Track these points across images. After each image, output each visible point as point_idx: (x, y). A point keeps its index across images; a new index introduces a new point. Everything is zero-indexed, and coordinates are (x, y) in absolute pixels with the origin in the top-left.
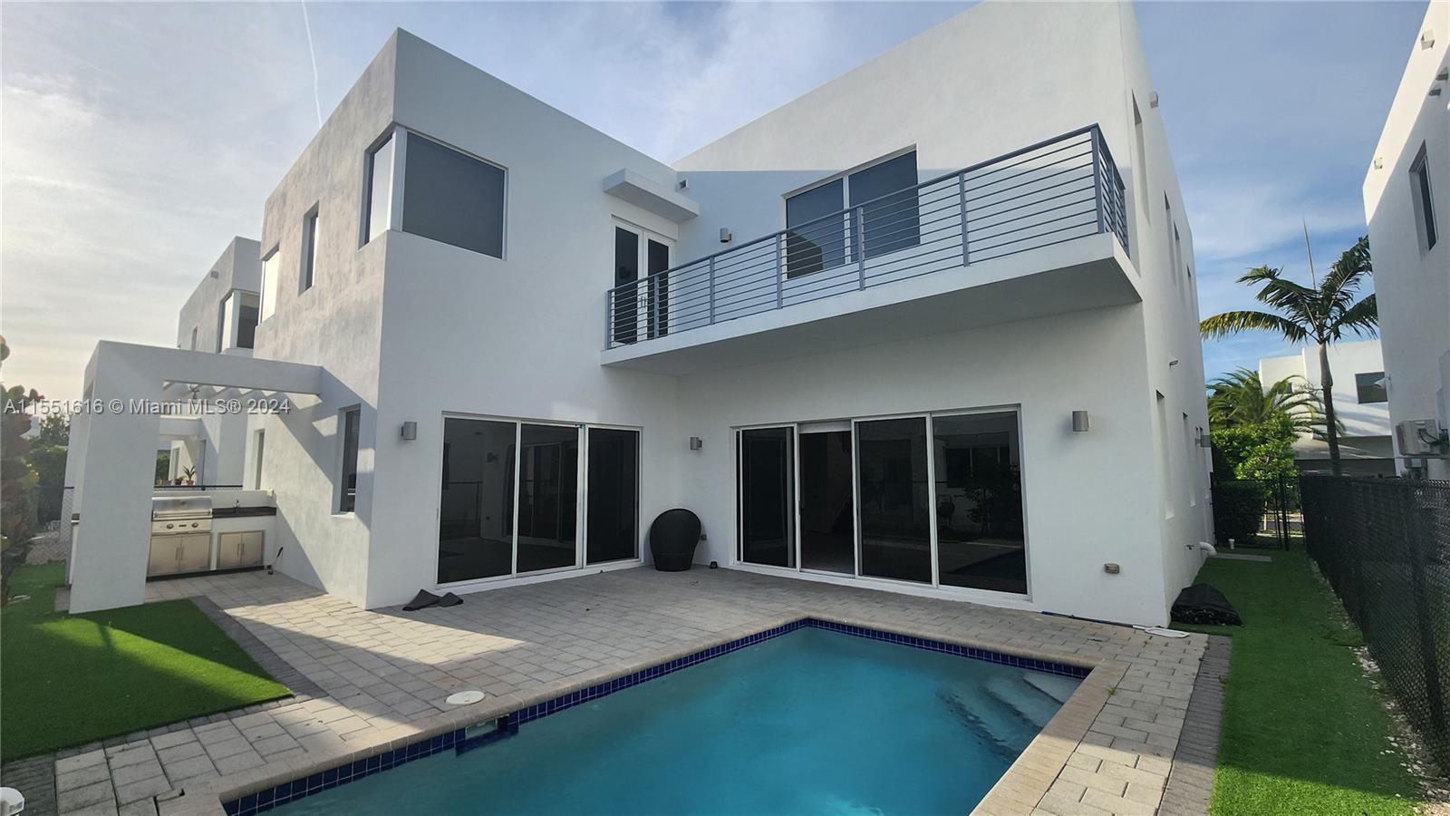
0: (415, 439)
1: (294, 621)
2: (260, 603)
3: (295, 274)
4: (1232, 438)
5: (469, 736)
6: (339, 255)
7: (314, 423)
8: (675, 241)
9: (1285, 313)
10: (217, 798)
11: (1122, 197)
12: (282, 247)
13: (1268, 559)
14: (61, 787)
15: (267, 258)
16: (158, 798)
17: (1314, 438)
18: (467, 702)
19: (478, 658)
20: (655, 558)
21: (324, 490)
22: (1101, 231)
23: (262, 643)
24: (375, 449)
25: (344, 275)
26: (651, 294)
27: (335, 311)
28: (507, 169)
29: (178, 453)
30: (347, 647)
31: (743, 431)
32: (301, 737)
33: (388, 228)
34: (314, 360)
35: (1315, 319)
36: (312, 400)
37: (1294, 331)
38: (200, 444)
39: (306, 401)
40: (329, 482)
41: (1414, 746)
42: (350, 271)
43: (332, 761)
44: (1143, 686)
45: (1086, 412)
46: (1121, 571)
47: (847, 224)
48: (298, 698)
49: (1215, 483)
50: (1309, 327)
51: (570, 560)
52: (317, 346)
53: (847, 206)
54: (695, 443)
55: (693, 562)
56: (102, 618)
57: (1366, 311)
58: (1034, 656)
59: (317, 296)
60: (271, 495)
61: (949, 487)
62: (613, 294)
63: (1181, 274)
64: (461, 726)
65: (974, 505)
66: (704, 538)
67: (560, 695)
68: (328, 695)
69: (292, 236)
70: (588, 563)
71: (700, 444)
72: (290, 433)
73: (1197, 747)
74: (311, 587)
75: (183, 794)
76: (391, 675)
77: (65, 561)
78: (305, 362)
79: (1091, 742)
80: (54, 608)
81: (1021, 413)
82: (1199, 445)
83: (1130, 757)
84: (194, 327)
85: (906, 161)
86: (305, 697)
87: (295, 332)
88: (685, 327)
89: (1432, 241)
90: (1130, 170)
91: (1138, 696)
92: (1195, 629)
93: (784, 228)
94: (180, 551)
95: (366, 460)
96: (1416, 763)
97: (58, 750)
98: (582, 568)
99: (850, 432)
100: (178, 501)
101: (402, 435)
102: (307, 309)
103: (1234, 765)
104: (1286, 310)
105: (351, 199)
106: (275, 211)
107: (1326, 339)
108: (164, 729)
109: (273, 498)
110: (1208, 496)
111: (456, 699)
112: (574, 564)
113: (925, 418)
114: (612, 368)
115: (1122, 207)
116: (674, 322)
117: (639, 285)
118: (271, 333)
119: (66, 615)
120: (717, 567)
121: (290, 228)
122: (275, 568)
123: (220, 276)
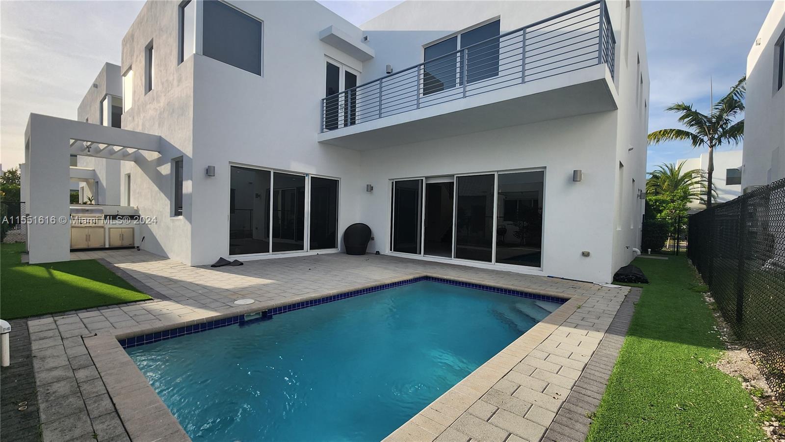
0: (214, 176)
1: (152, 270)
2: (133, 262)
3: (142, 84)
4: (656, 201)
5: (246, 319)
6: (167, 70)
7: (158, 168)
8: (361, 73)
9: (694, 130)
10: (114, 337)
11: (613, 48)
12: (133, 67)
13: (667, 258)
14: (31, 331)
15: (125, 75)
16: (83, 336)
17: (700, 203)
18: (244, 304)
19: (251, 287)
20: (346, 248)
21: (165, 204)
22: (600, 63)
23: (135, 279)
24: (192, 180)
25: (170, 82)
26: (346, 101)
27: (166, 103)
28: (263, 21)
29: (83, 190)
30: (181, 281)
31: (396, 182)
32: (158, 316)
33: (194, 52)
34: (156, 132)
35: (710, 134)
36: (155, 155)
37: (696, 140)
38: (95, 183)
39: (152, 156)
40: (167, 200)
41: (725, 330)
42: (173, 79)
43: (174, 325)
44: (594, 306)
45: (581, 171)
46: (590, 255)
47: (458, 59)
48: (155, 300)
49: (645, 221)
50: (706, 138)
51: (301, 248)
52: (157, 124)
53: (459, 48)
54: (369, 188)
55: (367, 251)
56: (47, 266)
57: (737, 130)
58: (541, 293)
59: (155, 94)
60: (136, 209)
61: (505, 220)
62: (325, 101)
63: (641, 105)
64: (242, 314)
65: (517, 229)
66: (373, 239)
67: (294, 303)
68: (171, 300)
69: (138, 60)
70: (311, 249)
71: (372, 188)
72: (145, 175)
73: (618, 329)
74: (160, 255)
75: (96, 335)
76: (205, 293)
77: (24, 242)
78: (151, 133)
79: (565, 326)
80: (21, 261)
81: (546, 172)
82: (639, 198)
83: (585, 332)
84: (86, 118)
85: (495, 24)
86: (159, 300)
87: (144, 117)
88: (365, 120)
89: (780, 86)
90: (620, 32)
91: (591, 309)
92: (624, 284)
93: (423, 61)
94: (88, 238)
95: (187, 187)
96: (725, 336)
97: (28, 317)
98: (307, 251)
99: (453, 182)
100: (85, 209)
101: (207, 173)
102: (150, 103)
103: (634, 335)
104: (695, 129)
105: (172, 36)
106: (128, 45)
107: (714, 145)
108: (85, 310)
109: (137, 211)
110: (640, 226)
111: (238, 302)
112: (303, 249)
113: (494, 174)
114: (324, 144)
115: (613, 54)
116: (360, 117)
117: (340, 96)
118: (130, 118)
119: (28, 264)
120: (379, 254)
121: (137, 56)
122: (140, 248)
123: (98, 87)
